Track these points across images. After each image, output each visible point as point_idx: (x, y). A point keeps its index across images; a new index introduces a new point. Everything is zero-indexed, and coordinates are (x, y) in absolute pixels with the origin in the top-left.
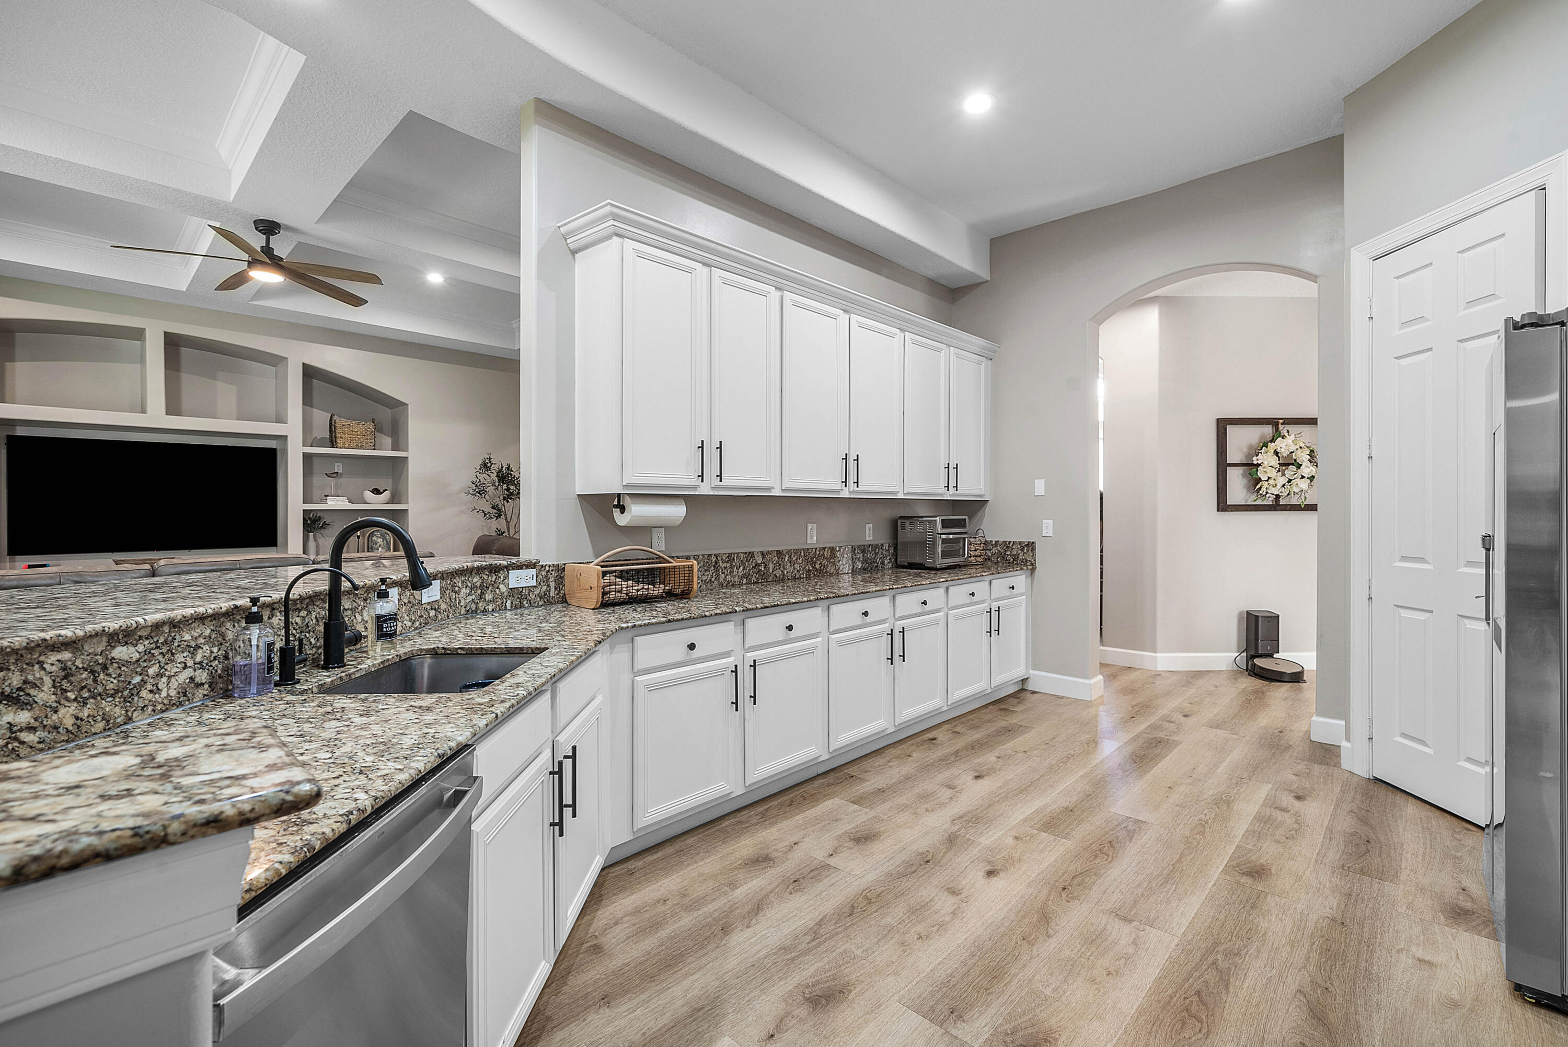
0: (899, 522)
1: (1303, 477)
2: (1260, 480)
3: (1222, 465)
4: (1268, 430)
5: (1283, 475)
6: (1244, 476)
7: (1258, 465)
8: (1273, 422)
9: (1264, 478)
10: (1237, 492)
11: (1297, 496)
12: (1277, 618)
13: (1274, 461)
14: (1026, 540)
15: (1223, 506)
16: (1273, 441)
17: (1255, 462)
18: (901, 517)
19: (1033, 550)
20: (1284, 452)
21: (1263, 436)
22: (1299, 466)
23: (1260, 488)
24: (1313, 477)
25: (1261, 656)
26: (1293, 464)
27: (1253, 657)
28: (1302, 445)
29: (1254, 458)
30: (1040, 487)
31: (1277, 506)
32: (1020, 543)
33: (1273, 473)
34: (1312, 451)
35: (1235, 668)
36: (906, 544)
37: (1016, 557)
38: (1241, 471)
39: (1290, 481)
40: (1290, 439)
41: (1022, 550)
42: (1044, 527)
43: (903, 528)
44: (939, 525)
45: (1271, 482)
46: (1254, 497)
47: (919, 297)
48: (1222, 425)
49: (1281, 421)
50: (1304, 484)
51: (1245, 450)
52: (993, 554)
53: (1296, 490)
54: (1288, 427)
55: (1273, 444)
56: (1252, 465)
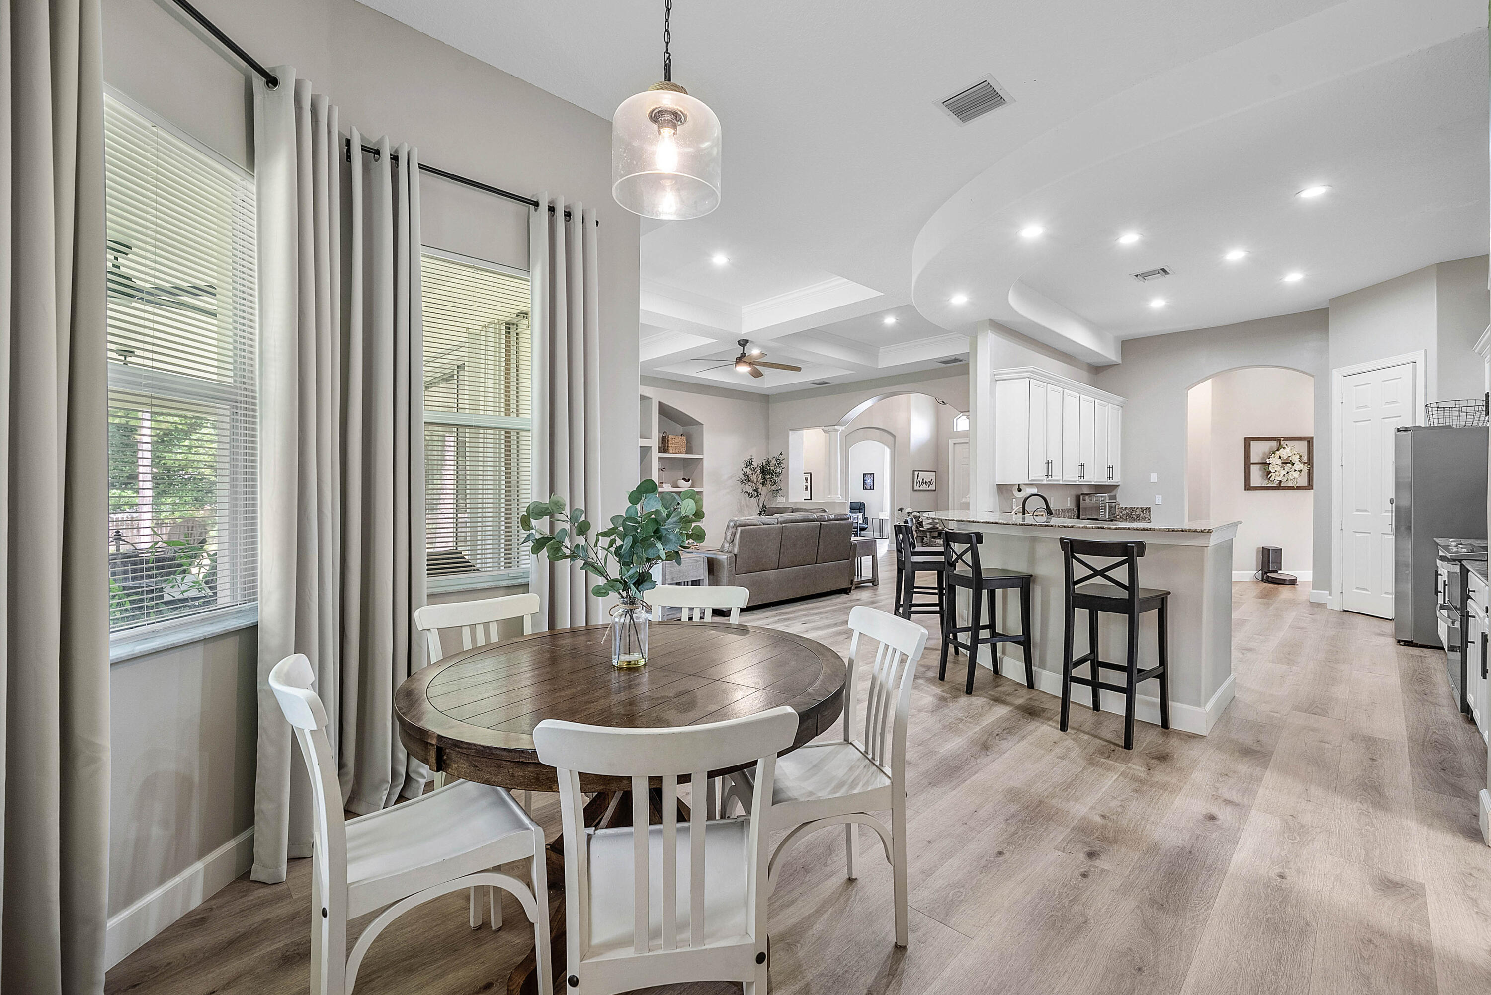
0: (1082, 497)
1: (1295, 471)
2: (1270, 472)
3: (1248, 464)
4: (1274, 444)
5: (1284, 469)
6: (1260, 470)
7: (1270, 464)
8: (1278, 439)
9: (1273, 471)
10: (1257, 478)
11: (1292, 481)
12: (1280, 551)
13: (1279, 462)
14: (1145, 507)
15: (1248, 487)
16: (1278, 450)
17: (1268, 463)
18: (1082, 494)
19: (1149, 512)
20: (1285, 456)
21: (1271, 447)
22: (1293, 465)
23: (1270, 477)
24: (1301, 470)
25: (1271, 572)
26: (1289, 463)
27: (1266, 573)
28: (1295, 453)
29: (1268, 460)
30: (1154, 478)
31: (1279, 487)
32: (1141, 508)
33: (1278, 469)
34: (1301, 456)
35: (1255, 580)
36: (1086, 509)
37: (1138, 516)
38: (1259, 467)
39: (1288, 473)
40: (1288, 449)
41: (1143, 512)
42: (1157, 499)
43: (1084, 499)
44: (1107, 498)
45: (1277, 473)
46: (1266, 481)
47: (1084, 374)
48: (1248, 441)
49: (1282, 439)
50: (1296, 475)
51: (1261, 455)
52: (1123, 515)
53: (1292, 478)
54: (1287, 442)
55: (1278, 452)
56: (1266, 464)
